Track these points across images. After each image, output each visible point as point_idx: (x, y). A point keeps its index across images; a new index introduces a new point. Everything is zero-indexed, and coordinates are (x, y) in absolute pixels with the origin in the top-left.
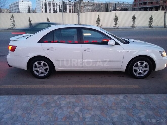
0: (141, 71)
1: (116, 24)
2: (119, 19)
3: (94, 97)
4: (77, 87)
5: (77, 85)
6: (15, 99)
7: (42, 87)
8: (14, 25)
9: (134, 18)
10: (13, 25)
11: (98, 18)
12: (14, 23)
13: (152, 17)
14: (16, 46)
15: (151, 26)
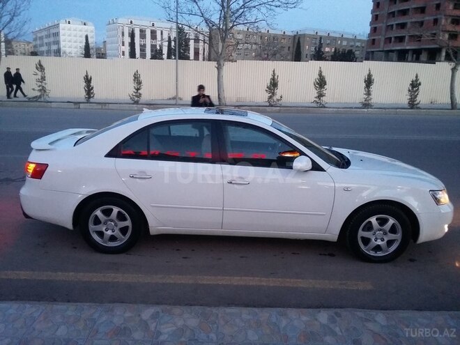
0: (379, 242)
1: (320, 95)
2: (327, 83)
3: (249, 314)
4: (205, 282)
5: (206, 277)
6: (36, 315)
7: (110, 280)
8: (43, 90)
9: (369, 82)
10: (40, 90)
11: (271, 77)
12: (43, 85)
13: (417, 80)
14: (47, 165)
15: (416, 103)
